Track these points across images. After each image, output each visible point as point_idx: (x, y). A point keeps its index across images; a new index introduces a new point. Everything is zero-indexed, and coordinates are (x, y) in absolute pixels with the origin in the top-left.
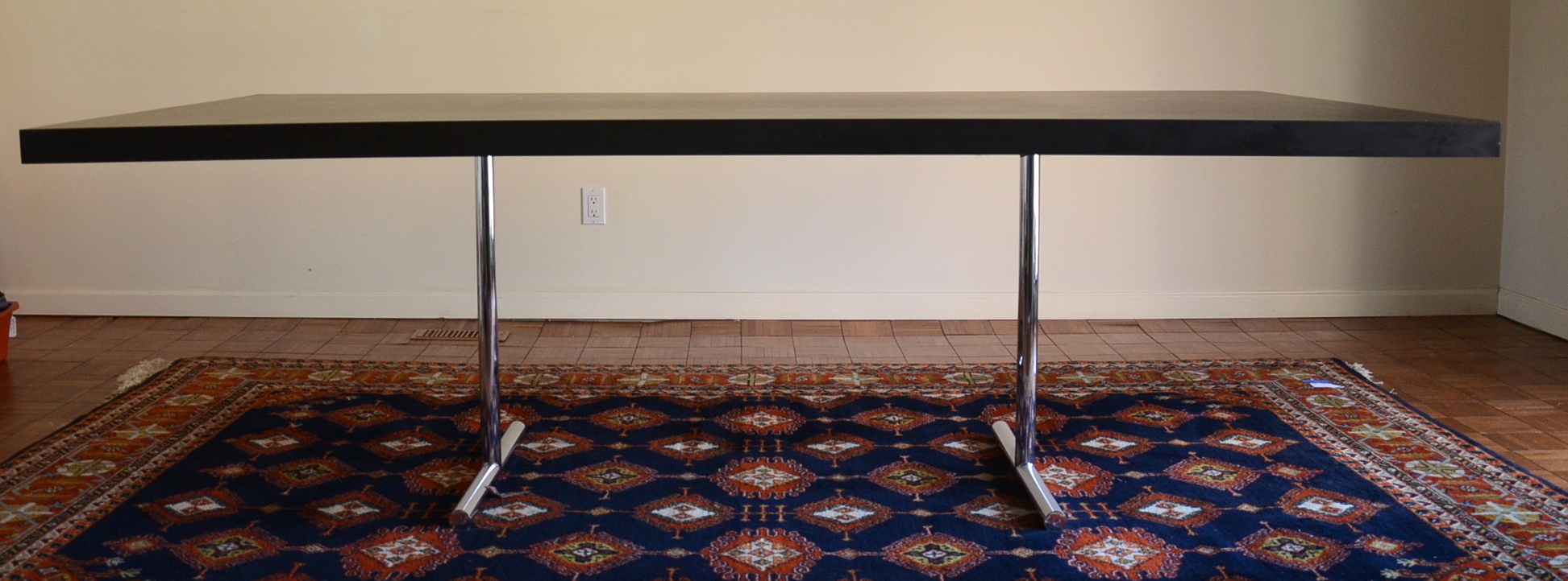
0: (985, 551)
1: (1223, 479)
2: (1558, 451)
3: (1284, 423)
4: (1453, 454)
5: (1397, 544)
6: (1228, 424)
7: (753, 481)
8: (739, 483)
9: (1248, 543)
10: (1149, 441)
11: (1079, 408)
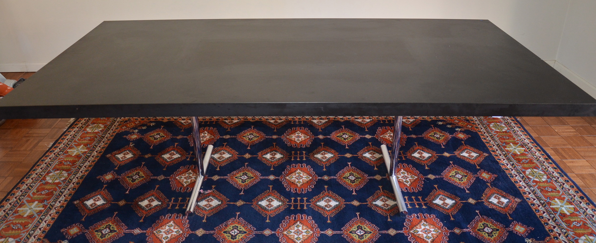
0: (379, 230)
1: (462, 180)
2: (577, 160)
3: (482, 140)
4: (542, 163)
5: (525, 228)
6: (463, 142)
7: (295, 180)
8: (290, 182)
9: (472, 226)
10: (436, 153)
11: (410, 130)
